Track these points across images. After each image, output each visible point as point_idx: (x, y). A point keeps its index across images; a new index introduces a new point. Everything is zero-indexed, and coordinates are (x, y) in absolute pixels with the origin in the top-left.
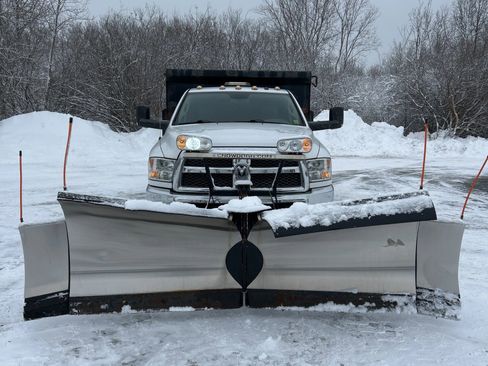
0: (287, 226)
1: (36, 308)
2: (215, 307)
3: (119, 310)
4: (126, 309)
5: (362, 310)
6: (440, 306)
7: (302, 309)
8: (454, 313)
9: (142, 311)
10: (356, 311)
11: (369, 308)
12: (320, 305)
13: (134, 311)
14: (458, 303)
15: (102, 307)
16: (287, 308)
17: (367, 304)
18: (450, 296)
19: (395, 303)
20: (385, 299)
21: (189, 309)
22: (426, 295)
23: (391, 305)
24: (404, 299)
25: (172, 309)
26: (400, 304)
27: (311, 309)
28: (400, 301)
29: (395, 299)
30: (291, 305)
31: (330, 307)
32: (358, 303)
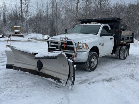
1: (8, 67)
3: (19, 70)
5: (55, 82)
7: (45, 78)
11: (57, 82)
12: (49, 78)
13: (21, 71)
15: (17, 69)
16: (43, 77)
17: (57, 81)
19: (62, 82)
20: (60, 80)
21: (28, 73)
23: (61, 82)
25: (26, 72)
26: (63, 83)
27: (47, 79)
28: (63, 82)
29: (62, 81)
31: (50, 79)
32: (55, 80)
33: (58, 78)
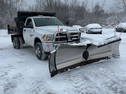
0: (100, 45)
2: (84, 65)
3: (68, 70)
4: (69, 70)
5: (106, 60)
6: (117, 57)
7: (97, 62)
8: (119, 57)
9: (72, 69)
10: (105, 60)
11: (107, 59)
13: (71, 70)
14: (120, 55)
15: (64, 70)
18: (118, 55)
20: (109, 57)
21: (80, 67)
22: (114, 55)
24: (111, 57)
25: (77, 68)
27: (99, 62)
30: (95, 62)
31: (101, 61)
32: (105, 59)
33: (106, 57)
